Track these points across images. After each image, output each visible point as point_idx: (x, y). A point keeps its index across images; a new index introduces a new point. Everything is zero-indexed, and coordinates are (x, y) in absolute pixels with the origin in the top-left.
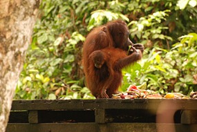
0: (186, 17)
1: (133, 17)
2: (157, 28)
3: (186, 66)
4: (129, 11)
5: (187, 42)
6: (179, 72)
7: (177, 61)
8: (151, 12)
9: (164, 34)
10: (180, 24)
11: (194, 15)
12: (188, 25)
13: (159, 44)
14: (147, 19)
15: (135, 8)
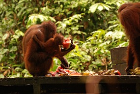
0: (96, 18)
1: (58, 18)
2: (75, 26)
3: (97, 53)
4: (55, 14)
5: (97, 36)
6: (92, 57)
7: (90, 49)
8: (71, 15)
9: (81, 31)
10: (91, 24)
11: (101, 16)
12: (97, 24)
13: (77, 38)
14: (68, 20)
15: (60, 12)
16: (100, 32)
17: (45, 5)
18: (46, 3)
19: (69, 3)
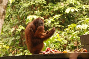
0: (70, 17)
1: (46, 17)
2: (57, 22)
3: (71, 38)
4: (44, 15)
5: (71, 28)
6: (68, 41)
7: (67, 36)
8: (54, 15)
9: (60, 25)
10: (67, 20)
11: (73, 15)
12: (70, 20)
13: (58, 29)
14: (52, 18)
15: (46, 14)
16: (72, 25)
17: (37, 9)
18: (38, 8)
19: (52, 7)
